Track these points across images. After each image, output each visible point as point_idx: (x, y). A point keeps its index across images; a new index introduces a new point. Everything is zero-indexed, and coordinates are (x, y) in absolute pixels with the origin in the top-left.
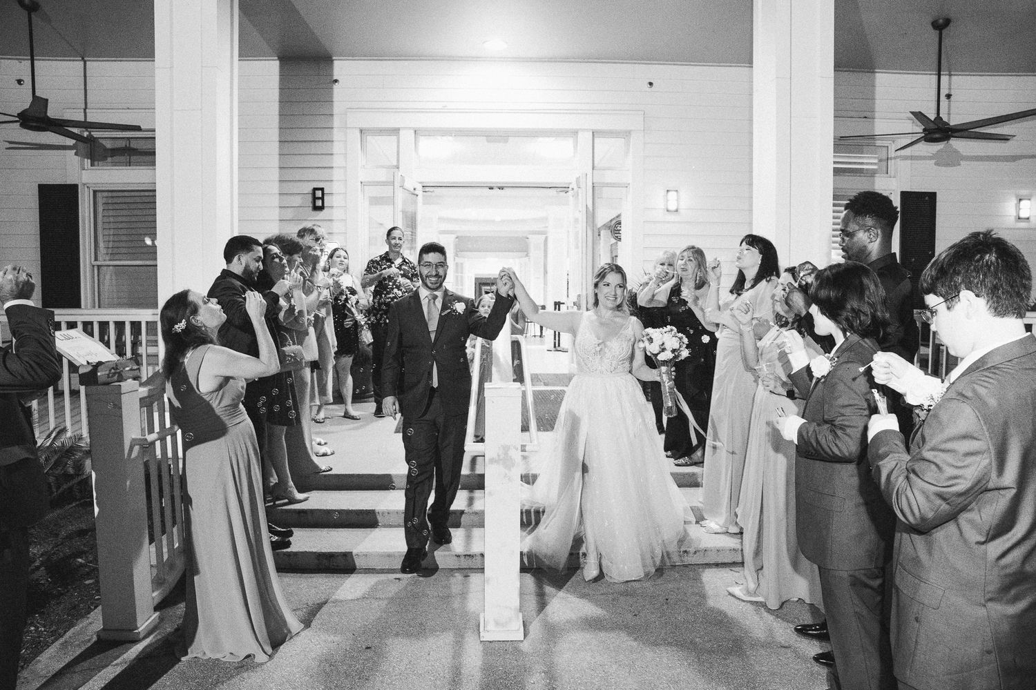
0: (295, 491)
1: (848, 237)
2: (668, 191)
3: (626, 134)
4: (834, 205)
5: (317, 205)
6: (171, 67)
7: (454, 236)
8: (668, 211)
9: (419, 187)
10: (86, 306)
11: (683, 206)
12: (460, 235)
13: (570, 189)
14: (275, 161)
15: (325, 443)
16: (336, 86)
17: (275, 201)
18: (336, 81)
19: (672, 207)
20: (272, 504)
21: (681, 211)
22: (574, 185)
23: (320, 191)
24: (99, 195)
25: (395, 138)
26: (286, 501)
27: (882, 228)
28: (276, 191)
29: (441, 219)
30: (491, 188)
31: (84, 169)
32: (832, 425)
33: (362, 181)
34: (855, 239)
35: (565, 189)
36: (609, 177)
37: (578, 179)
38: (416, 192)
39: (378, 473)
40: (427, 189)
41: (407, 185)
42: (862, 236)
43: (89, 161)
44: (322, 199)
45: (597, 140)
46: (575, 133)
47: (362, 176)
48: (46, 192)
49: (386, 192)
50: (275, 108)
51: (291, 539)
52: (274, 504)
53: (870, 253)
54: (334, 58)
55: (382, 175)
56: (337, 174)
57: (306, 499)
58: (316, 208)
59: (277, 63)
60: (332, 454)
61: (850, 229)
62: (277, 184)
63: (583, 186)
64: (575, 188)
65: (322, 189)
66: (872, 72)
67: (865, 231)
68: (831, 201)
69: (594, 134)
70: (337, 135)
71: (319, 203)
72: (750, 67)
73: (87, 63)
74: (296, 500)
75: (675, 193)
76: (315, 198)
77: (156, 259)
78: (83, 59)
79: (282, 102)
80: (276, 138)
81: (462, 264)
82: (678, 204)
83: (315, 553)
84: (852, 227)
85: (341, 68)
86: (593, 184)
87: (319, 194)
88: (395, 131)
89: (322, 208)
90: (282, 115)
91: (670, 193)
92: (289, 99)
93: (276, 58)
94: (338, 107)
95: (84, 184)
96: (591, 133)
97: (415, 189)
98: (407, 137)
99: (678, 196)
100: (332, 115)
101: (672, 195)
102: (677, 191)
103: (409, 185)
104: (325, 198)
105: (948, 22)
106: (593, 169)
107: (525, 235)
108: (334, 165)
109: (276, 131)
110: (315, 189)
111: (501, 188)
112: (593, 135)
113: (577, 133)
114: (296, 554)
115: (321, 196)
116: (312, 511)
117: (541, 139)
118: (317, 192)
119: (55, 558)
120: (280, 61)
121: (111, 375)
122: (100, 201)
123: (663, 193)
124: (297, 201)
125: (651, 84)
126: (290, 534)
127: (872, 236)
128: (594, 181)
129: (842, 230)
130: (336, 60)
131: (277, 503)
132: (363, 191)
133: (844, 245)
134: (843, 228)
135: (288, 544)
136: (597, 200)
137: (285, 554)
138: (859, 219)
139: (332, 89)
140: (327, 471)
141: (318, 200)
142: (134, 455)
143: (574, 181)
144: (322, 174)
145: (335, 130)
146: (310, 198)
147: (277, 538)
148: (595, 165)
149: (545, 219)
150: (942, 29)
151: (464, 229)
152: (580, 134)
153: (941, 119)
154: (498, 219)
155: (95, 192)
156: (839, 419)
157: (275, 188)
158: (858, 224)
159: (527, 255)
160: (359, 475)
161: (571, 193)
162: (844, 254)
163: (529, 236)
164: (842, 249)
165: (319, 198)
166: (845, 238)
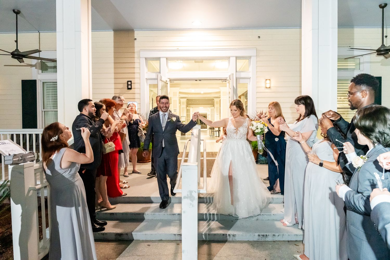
0: (110, 205)
1: (351, 95)
2: (266, 80)
3: (249, 58)
4: (338, 83)
5: (129, 87)
6: (63, 32)
7: (186, 99)
8: (266, 88)
9: (168, 80)
10: (40, 127)
11: (272, 85)
12: (188, 98)
13: (227, 80)
14: (112, 70)
15: (127, 183)
16: (135, 41)
17: (113, 86)
18: (135, 39)
19: (268, 86)
20: (100, 210)
21: (272, 88)
22: (228, 79)
23: (130, 82)
24: (45, 84)
25: (158, 61)
26: (106, 209)
27: (369, 91)
28: (113, 82)
29: (180, 93)
30: (196, 80)
31: (39, 74)
32: (362, 195)
33: (147, 78)
34: (355, 96)
35: (225, 80)
36: (243, 75)
37: (230, 76)
38: (167, 82)
39: (145, 196)
40: (171, 81)
41: (162, 79)
42: (359, 95)
43: (41, 71)
44: (131, 85)
45: (237, 60)
46: (228, 58)
47: (146, 76)
48: (24, 83)
49: (155, 82)
50: (112, 50)
51: (105, 226)
52: (101, 210)
53: (362, 104)
54: (135, 30)
55: (154, 76)
56: (136, 76)
57: (115, 208)
58: (128, 89)
59: (113, 32)
60: (128, 187)
61: (353, 91)
62: (113, 80)
63: (232, 78)
64: (229, 79)
65: (131, 81)
66: (353, 28)
67: (360, 93)
68: (337, 82)
69: (236, 57)
70: (136, 60)
71: (130, 87)
72: (300, 28)
73: (40, 33)
74: (110, 209)
75: (269, 81)
76: (128, 85)
77: (57, 109)
78: (39, 32)
79: (115, 47)
80: (113, 61)
81: (189, 110)
82: (270, 85)
83: (115, 233)
84: (354, 90)
85: (137, 34)
86: (236, 78)
87: (129, 83)
88: (158, 59)
89: (131, 89)
90: (115, 52)
91: (267, 81)
92: (117, 47)
93: (112, 30)
94: (136, 49)
95: (39, 80)
96: (235, 58)
97: (166, 81)
98: (163, 61)
99: (270, 82)
100: (134, 52)
101: (268, 81)
102: (270, 80)
103: (164, 79)
104: (132, 84)
105: (386, 5)
106: (236, 72)
107: (212, 98)
108: (136, 72)
109: (113, 59)
110: (128, 81)
111: (200, 80)
112: (236, 59)
113: (230, 58)
114: (106, 234)
115: (130, 84)
116: (116, 214)
117: (216, 61)
118: (129, 82)
119: (6, 234)
120: (114, 31)
121: (19, 160)
122: (45, 86)
123: (264, 80)
124: (121, 86)
125: (259, 37)
126: (106, 224)
127: (364, 95)
128: (237, 77)
129: (349, 92)
130: (135, 31)
131: (102, 209)
132: (147, 82)
133: (350, 99)
134: (349, 91)
135: (104, 229)
136: (238, 85)
137: (102, 234)
138: (358, 87)
139: (134, 42)
140: (125, 195)
141: (129, 86)
142: (30, 194)
143: (228, 77)
144: (131, 76)
145: (136, 58)
146: (126, 85)
147: (99, 226)
148: (237, 70)
149: (220, 92)
150: (384, 8)
151: (190, 96)
152: (231, 58)
153: (384, 45)
154: (202, 92)
155: (43, 83)
156: (366, 192)
157: (113, 81)
158: (357, 89)
159: (214, 106)
160: (137, 197)
161: (227, 81)
162: (350, 103)
163: (214, 99)
164: (349, 101)
165: (130, 85)
166: (350, 95)
